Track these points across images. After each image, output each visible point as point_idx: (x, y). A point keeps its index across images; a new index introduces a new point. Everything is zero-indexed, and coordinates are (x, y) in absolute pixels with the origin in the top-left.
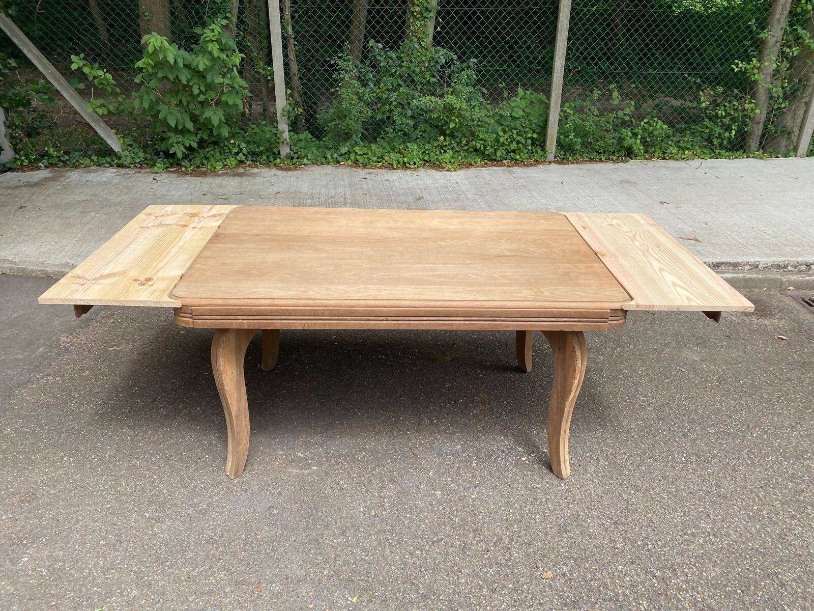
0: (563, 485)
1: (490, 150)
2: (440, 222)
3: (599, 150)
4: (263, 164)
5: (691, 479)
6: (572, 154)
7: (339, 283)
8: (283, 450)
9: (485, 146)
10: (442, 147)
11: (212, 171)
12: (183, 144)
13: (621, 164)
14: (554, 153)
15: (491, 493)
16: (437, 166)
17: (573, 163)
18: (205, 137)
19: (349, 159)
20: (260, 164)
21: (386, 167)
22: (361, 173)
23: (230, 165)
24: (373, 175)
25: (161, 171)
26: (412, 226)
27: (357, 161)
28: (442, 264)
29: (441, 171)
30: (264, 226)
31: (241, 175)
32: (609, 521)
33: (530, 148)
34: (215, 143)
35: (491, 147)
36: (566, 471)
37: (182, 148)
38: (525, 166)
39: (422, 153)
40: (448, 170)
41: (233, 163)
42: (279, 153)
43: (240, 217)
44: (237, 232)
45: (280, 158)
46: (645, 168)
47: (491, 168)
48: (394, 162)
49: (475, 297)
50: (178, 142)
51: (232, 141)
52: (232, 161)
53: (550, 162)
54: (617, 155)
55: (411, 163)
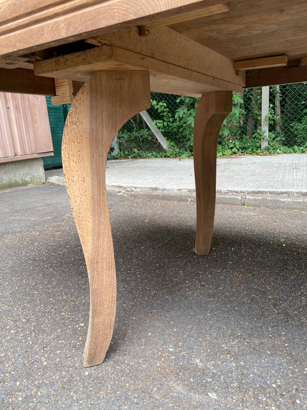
4: (249, 154)
25: (185, 158)
31: (232, 158)
34: (220, 143)
41: (229, 153)
45: (261, 149)
51: (231, 141)
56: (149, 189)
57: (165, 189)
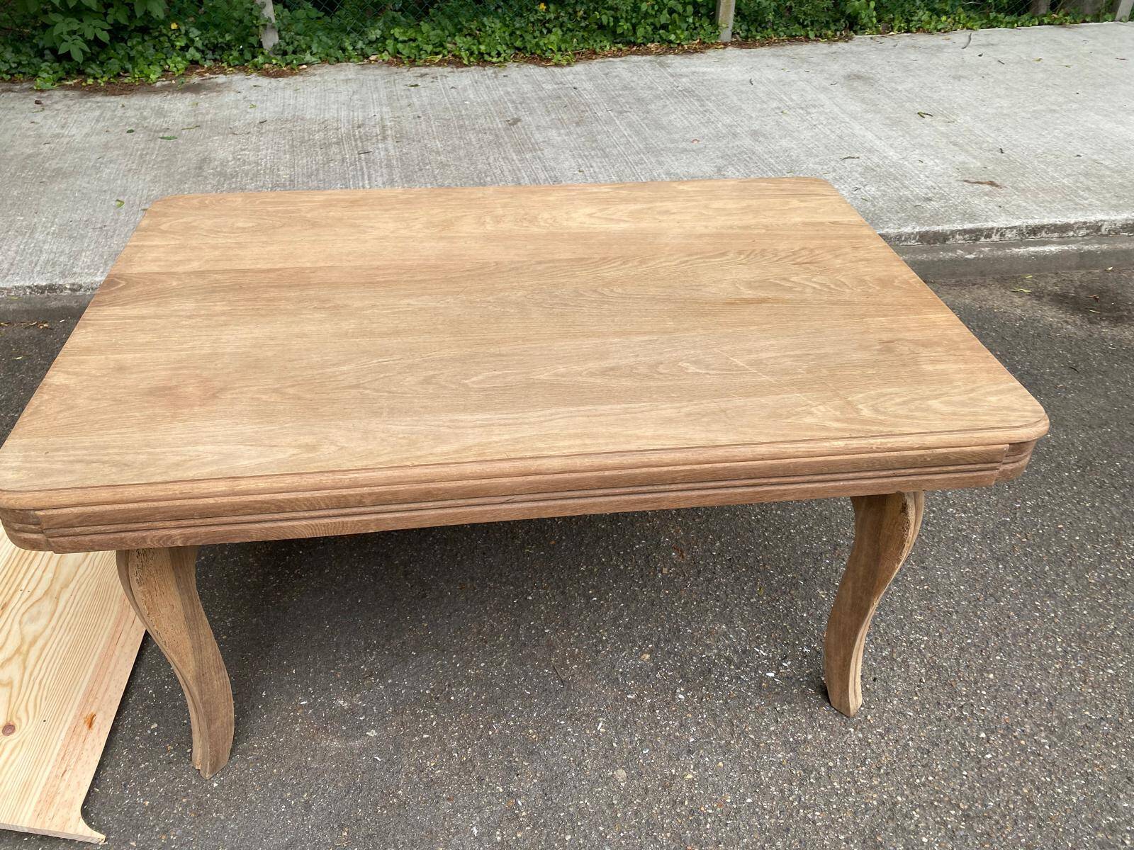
0: (852, 730)
1: (624, 26)
2: (590, 215)
3: (804, 20)
4: (234, 66)
5: (1080, 694)
6: (759, 29)
7: (392, 411)
8: (307, 695)
9: (616, 20)
10: (543, 22)
11: (142, 84)
12: (82, 36)
13: (841, 44)
14: (731, 28)
15: (721, 764)
16: (539, 57)
17: (762, 45)
18: (123, 20)
19: (385, 50)
20: (229, 65)
21: (449, 63)
22: (408, 75)
23: (175, 69)
24: (429, 79)
25: (51, 87)
26: (535, 230)
27: (399, 53)
28: (616, 334)
29: (546, 67)
30: (215, 247)
31: (195, 89)
32: (953, 812)
33: (691, 20)
34: (144, 30)
35: (627, 20)
36: (856, 700)
37: (80, 42)
38: (686, 52)
39: (511, 35)
40: (556, 65)
41: (181, 66)
42: (261, 45)
43: (163, 227)
44: (156, 269)
45: (263, 53)
46: (882, 50)
47: (628, 58)
48: (463, 54)
49: (711, 436)
50: (74, 32)
51: (174, 26)
52: (177, 63)
53: (725, 45)
54: (833, 28)
55: (494, 53)
56: (28, 291)
57: (81, 287)
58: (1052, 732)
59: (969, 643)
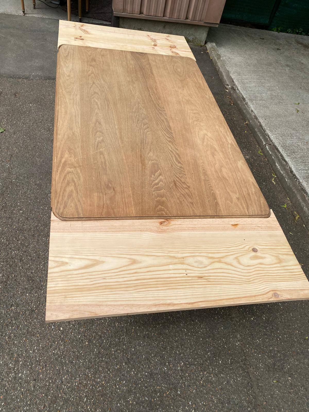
56: (241, 96)
58: (59, 357)
59: (103, 340)
